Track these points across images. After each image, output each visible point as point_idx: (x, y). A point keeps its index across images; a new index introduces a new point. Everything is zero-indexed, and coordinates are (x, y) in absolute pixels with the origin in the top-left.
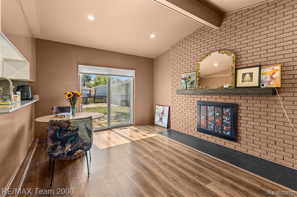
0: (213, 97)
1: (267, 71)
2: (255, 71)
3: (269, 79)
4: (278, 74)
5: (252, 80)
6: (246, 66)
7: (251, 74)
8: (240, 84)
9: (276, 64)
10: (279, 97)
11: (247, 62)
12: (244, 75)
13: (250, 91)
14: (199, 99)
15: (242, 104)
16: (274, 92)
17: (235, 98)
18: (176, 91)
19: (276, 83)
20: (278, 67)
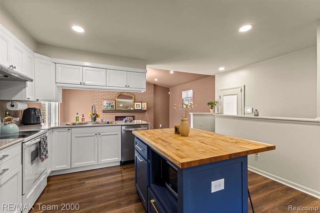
0: (119, 113)
1: (143, 104)
2: (140, 104)
3: (143, 107)
4: (146, 106)
5: (139, 107)
6: (137, 101)
7: (139, 105)
8: (136, 108)
9: (145, 102)
10: (146, 113)
11: (137, 100)
12: (137, 105)
13: (141, 111)
14: (116, 115)
15: (136, 116)
16: (145, 111)
17: (133, 113)
18: (102, 111)
19: (145, 109)
20: (146, 103)
